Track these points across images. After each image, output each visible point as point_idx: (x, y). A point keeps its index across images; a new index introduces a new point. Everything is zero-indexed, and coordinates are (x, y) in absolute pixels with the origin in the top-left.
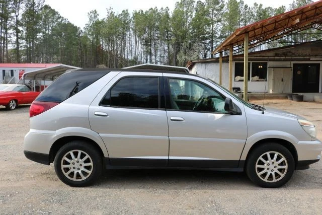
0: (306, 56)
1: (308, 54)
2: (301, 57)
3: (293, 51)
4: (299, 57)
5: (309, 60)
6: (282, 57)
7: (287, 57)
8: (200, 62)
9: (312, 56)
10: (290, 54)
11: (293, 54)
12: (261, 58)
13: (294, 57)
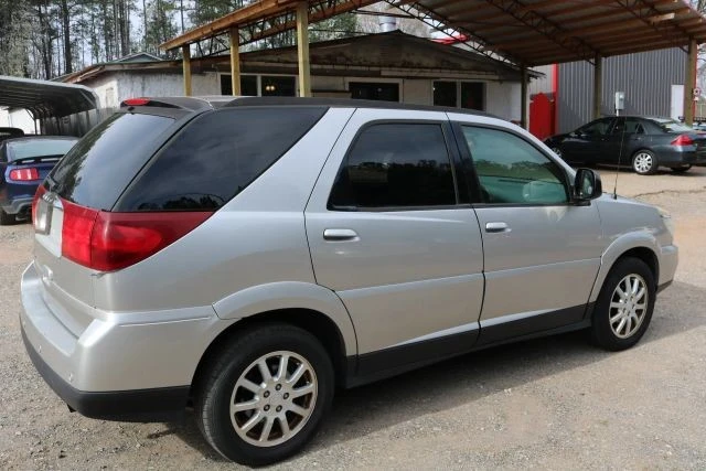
0: (372, 65)
1: (375, 60)
2: (364, 68)
3: (348, 53)
4: (359, 68)
5: (378, 75)
6: (325, 67)
7: (336, 67)
8: (127, 72)
9: (385, 66)
10: (343, 59)
11: (348, 59)
12: (281, 65)
13: (351, 68)
